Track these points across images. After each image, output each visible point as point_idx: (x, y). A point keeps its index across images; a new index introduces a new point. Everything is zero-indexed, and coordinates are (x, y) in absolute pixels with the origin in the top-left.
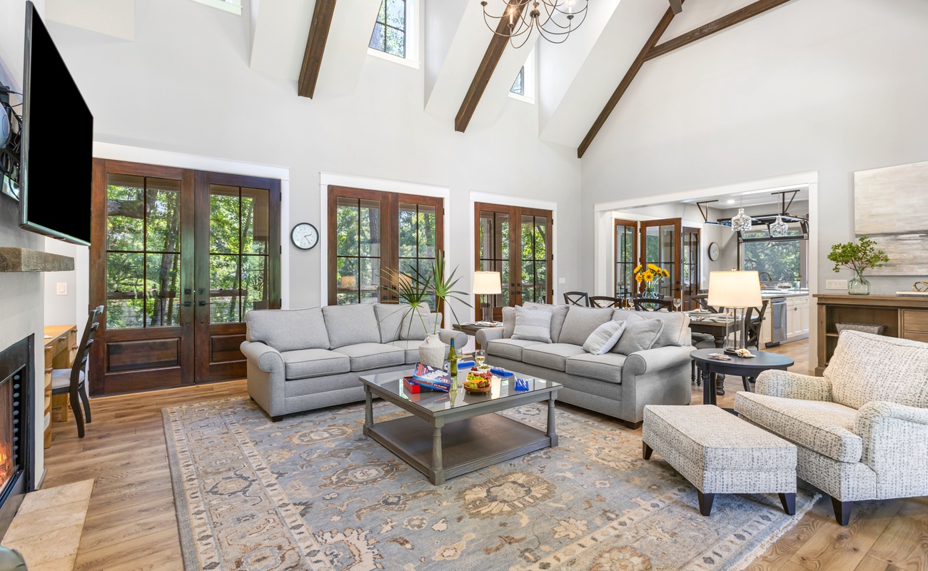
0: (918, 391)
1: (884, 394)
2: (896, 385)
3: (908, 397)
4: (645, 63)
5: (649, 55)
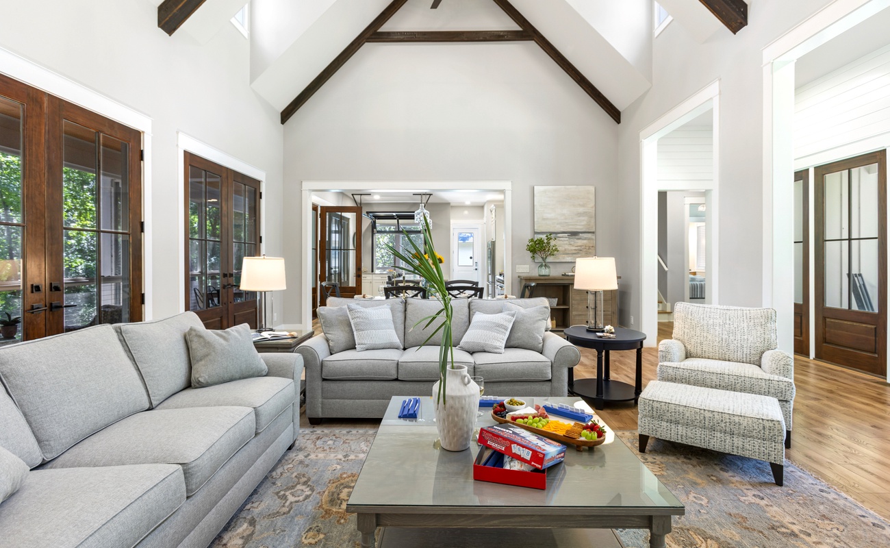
0: (762, 340)
1: (739, 345)
2: (746, 337)
3: (758, 345)
4: (366, 44)
5: (373, 37)
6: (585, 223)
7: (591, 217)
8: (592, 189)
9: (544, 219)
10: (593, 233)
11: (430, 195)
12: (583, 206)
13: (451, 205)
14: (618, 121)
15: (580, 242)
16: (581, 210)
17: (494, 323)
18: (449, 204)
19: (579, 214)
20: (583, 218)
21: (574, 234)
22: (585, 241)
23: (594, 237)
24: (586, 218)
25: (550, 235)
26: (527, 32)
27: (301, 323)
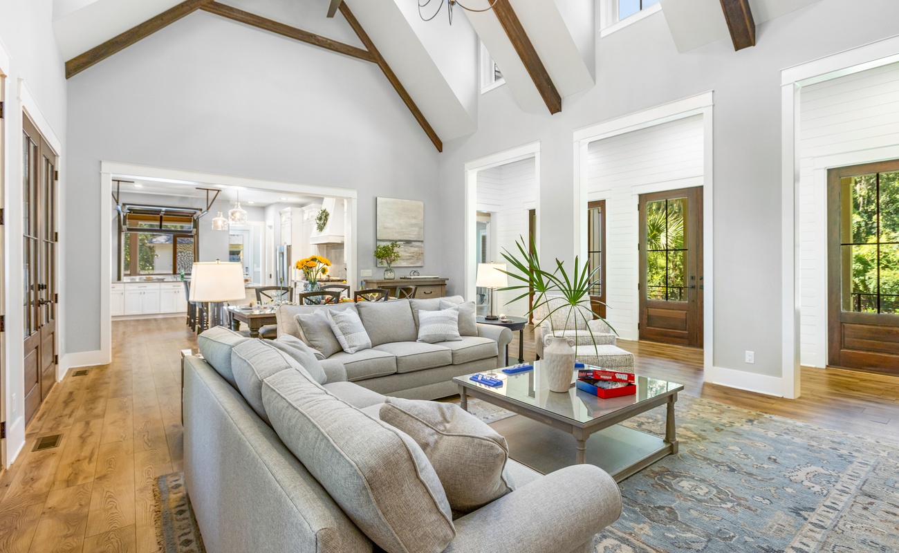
4: (199, 10)
5: (210, 6)
6: (416, 233)
7: (421, 228)
8: (421, 204)
9: (385, 228)
10: (422, 241)
11: (219, 191)
12: (415, 218)
13: (231, 202)
14: (440, 150)
15: (413, 250)
16: (414, 221)
17: (448, 317)
18: (228, 201)
19: (413, 225)
20: (414, 229)
21: (408, 242)
22: (416, 249)
23: (422, 245)
24: (417, 229)
25: (394, 243)
26: (371, 54)
27: (100, 349)
